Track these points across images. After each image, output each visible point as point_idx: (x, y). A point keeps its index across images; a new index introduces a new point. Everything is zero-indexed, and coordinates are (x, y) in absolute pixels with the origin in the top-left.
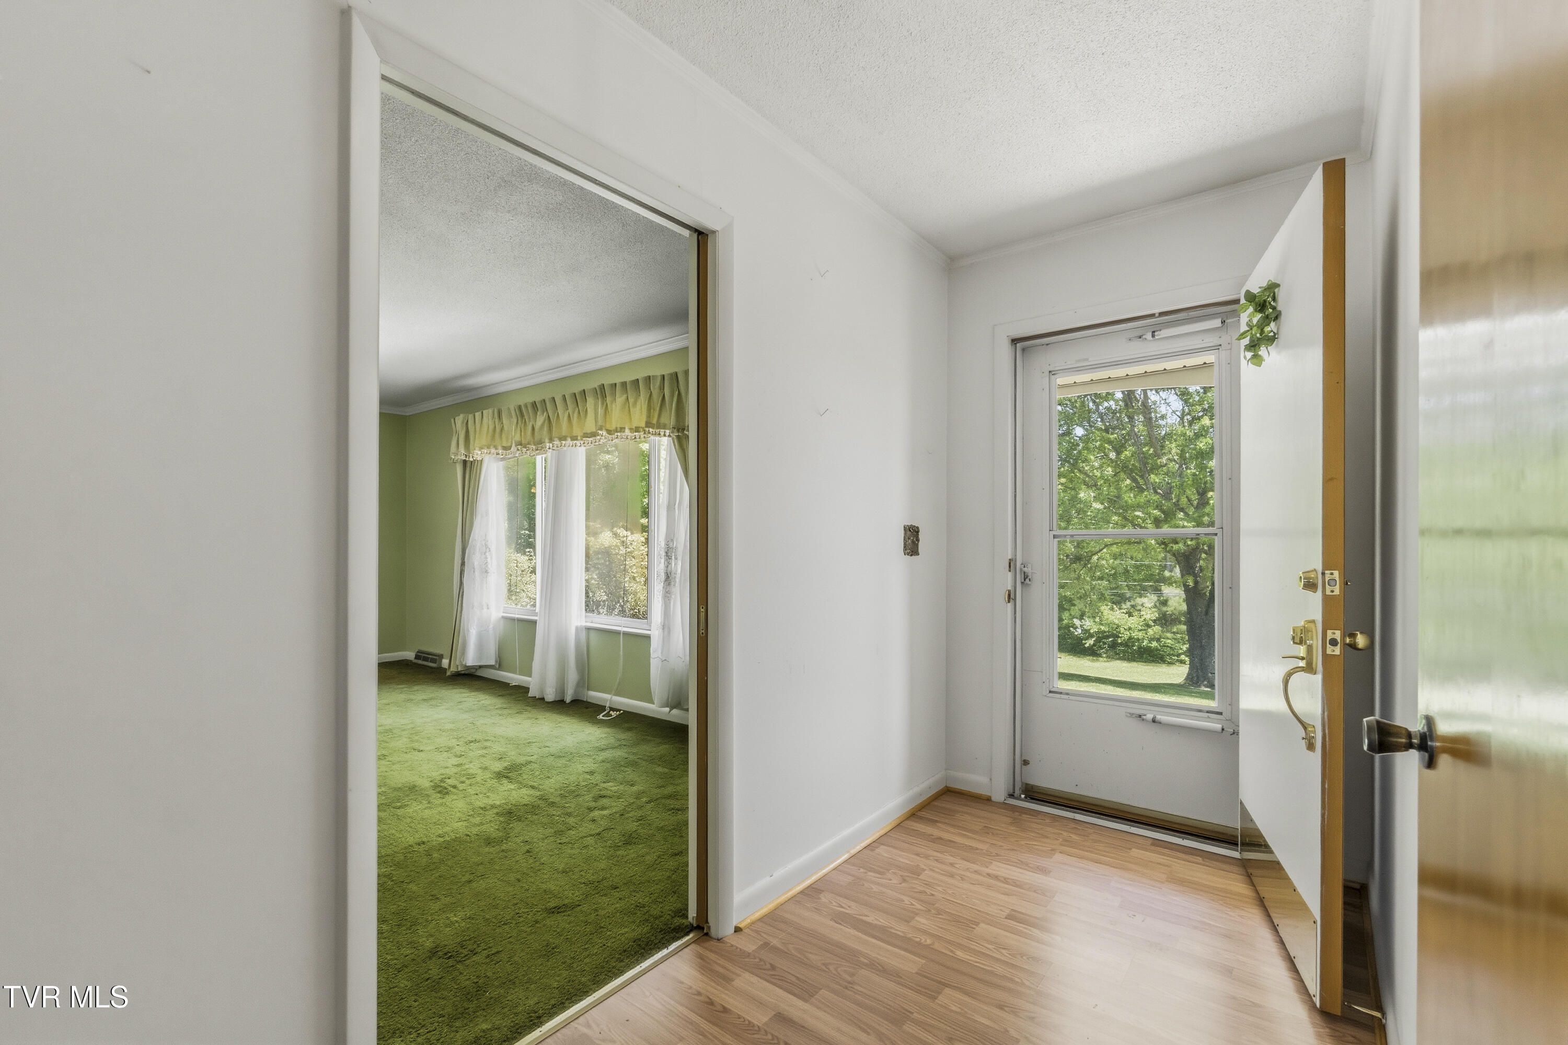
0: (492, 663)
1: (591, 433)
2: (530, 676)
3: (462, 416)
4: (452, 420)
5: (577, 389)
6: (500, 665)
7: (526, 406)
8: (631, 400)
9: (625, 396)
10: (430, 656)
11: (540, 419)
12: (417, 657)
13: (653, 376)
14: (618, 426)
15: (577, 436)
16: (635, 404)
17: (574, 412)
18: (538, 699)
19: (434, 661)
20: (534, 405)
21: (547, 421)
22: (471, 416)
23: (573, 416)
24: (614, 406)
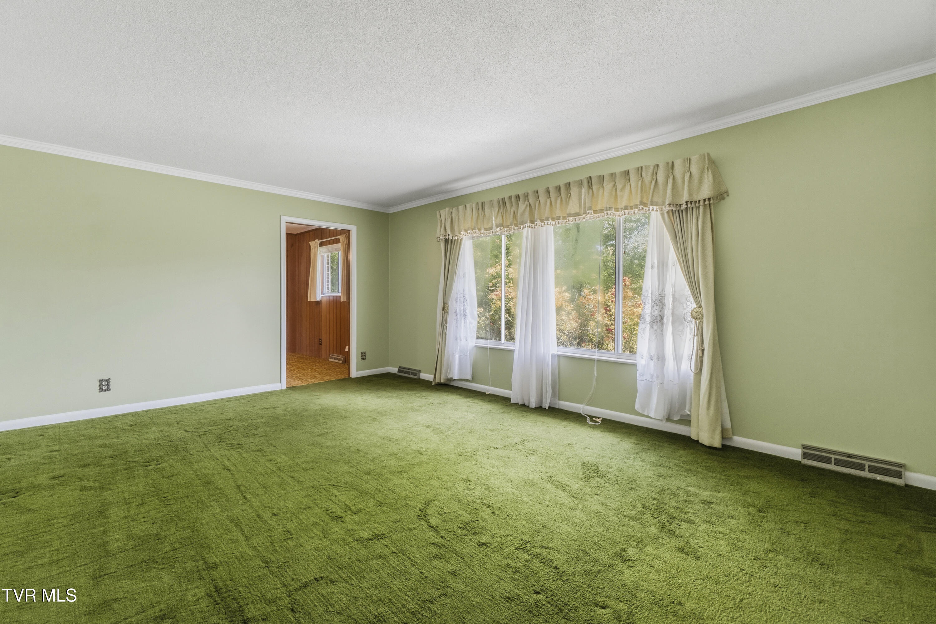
0: (469, 377)
1: (576, 213)
2: (510, 389)
3: (447, 209)
4: (438, 213)
5: (562, 182)
6: (473, 380)
7: (510, 198)
8: (619, 186)
9: (613, 183)
10: (411, 371)
11: (522, 206)
12: (399, 371)
13: (646, 166)
14: (608, 206)
15: (560, 216)
16: (622, 189)
17: (556, 200)
18: (521, 405)
19: (416, 374)
20: (518, 197)
21: (528, 208)
22: (454, 209)
23: (556, 203)
24: (601, 193)
